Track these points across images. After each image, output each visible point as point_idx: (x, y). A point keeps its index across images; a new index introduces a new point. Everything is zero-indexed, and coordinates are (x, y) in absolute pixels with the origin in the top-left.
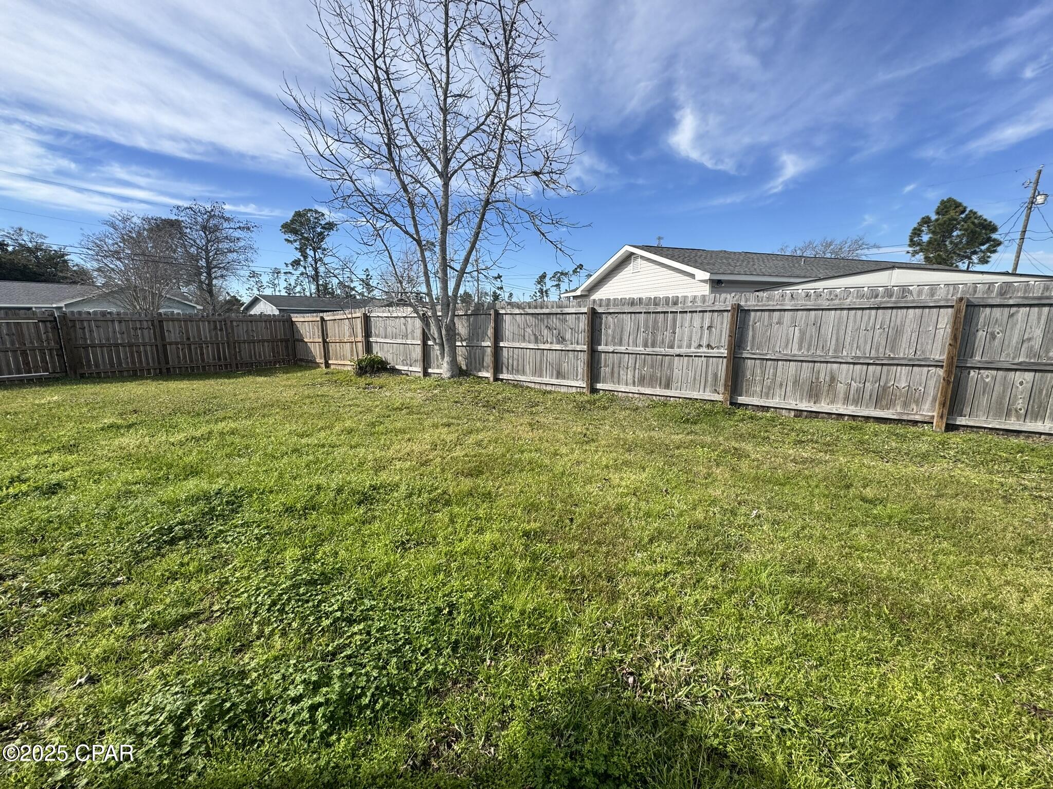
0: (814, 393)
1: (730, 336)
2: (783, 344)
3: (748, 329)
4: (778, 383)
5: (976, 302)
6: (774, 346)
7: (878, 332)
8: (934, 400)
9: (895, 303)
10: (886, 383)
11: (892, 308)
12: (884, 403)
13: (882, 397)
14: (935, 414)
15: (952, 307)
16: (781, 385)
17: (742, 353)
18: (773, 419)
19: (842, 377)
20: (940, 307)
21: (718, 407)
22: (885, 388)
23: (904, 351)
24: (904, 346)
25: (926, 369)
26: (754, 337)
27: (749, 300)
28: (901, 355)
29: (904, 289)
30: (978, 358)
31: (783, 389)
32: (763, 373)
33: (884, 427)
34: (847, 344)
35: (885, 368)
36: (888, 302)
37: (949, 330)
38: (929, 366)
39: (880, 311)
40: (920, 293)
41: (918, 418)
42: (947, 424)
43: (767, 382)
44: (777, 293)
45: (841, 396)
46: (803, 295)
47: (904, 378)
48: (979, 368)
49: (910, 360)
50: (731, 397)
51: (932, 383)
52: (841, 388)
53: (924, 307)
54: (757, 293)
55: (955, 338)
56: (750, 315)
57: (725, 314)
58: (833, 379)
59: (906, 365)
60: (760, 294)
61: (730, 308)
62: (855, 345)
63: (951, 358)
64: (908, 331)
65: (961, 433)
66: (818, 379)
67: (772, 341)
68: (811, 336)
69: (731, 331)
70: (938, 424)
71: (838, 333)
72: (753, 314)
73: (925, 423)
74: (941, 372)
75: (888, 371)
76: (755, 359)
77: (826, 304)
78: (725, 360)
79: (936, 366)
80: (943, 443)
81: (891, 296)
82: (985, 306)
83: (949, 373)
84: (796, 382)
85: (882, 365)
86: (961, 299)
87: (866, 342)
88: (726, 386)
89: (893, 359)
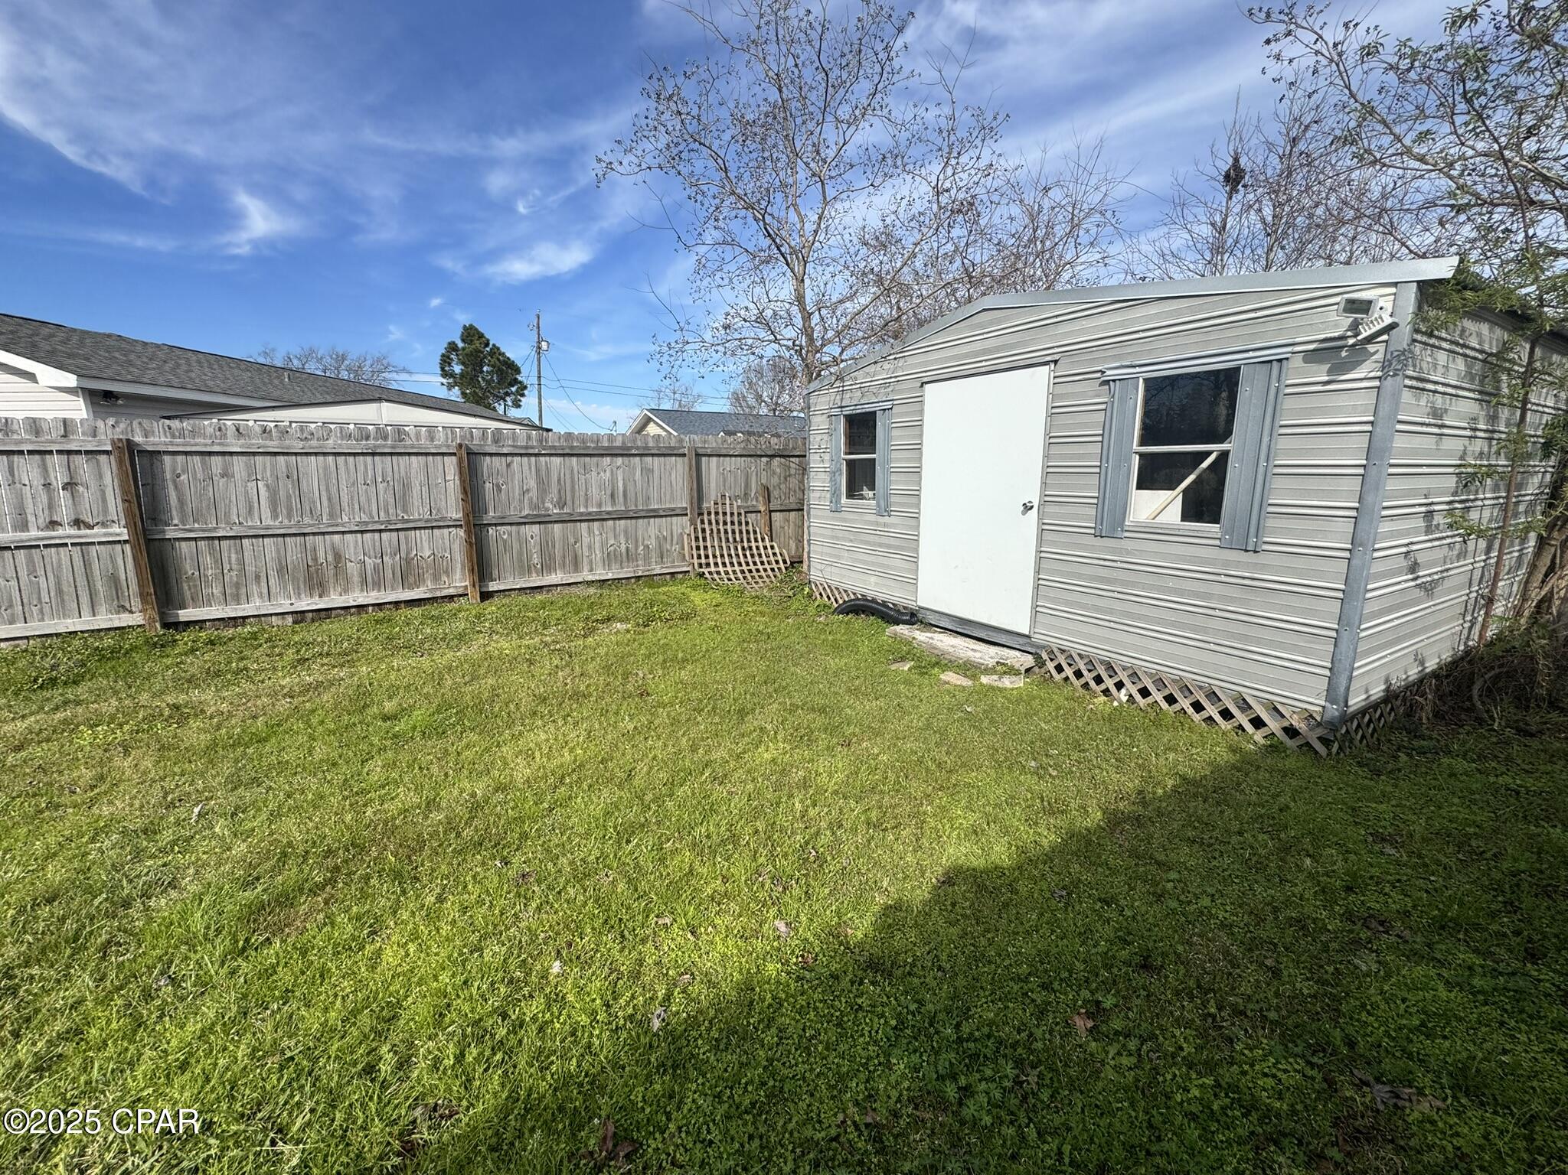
0: (315, 582)
1: (124, 501)
2: (243, 511)
3: (164, 488)
4: (250, 575)
5: (475, 449)
6: (227, 515)
7: (381, 487)
8: (463, 567)
9: (393, 447)
10: (408, 553)
11: (391, 454)
12: (412, 580)
13: (408, 573)
14: (467, 583)
15: (455, 454)
16: (258, 577)
17: (164, 532)
18: (254, 636)
19: (349, 553)
20: (443, 454)
21: (132, 638)
22: (408, 561)
23: (418, 511)
24: (416, 504)
25: (446, 531)
26: (181, 502)
27: (153, 434)
28: (416, 516)
29: (399, 429)
30: (491, 514)
31: (264, 584)
32: (219, 562)
33: (417, 611)
34: (345, 504)
35: (402, 534)
36: (384, 446)
37: (458, 482)
38: (449, 526)
39: (377, 458)
40: (418, 435)
41: (452, 591)
42: (481, 593)
43: (231, 577)
44: (209, 424)
45: (356, 579)
46: (258, 429)
47: (426, 545)
48: (496, 525)
49: (427, 521)
50: (162, 615)
51: (456, 547)
52: (352, 568)
53: (427, 454)
54: (167, 422)
55: (465, 492)
56: (162, 462)
57: (103, 458)
58: (338, 557)
59: (425, 528)
60: (175, 424)
61: (109, 448)
62: (357, 506)
63: (466, 515)
64: (416, 484)
65: (496, 600)
66: (315, 559)
67: (222, 507)
68: (289, 497)
69: (125, 491)
70: (474, 595)
71: (328, 490)
72: (167, 459)
73: (461, 596)
74: (461, 532)
75: (406, 538)
76: (195, 539)
77: (298, 446)
78: (128, 548)
79: (456, 526)
80: (478, 616)
81: (385, 438)
82: (485, 454)
83: (468, 532)
84: (282, 570)
85: (398, 530)
86: (460, 446)
87: (369, 500)
88: (143, 596)
89: (408, 521)
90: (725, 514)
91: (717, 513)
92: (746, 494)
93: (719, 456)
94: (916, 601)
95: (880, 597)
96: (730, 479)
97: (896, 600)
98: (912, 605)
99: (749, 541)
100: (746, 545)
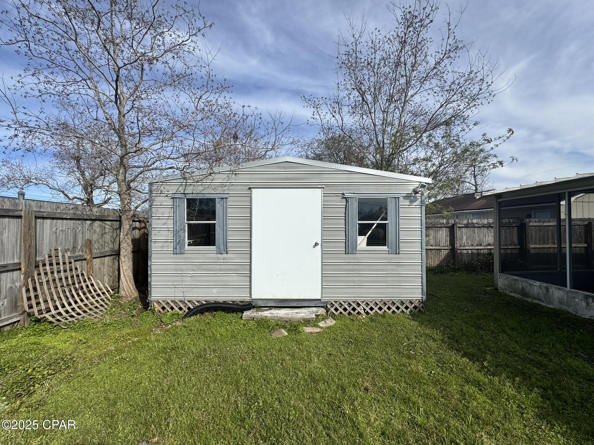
90: (58, 264)
91: (51, 264)
92: (74, 247)
93: (53, 218)
94: (251, 297)
95: (221, 299)
96: (62, 236)
97: (234, 299)
98: (248, 299)
99: (80, 283)
100: (77, 286)
